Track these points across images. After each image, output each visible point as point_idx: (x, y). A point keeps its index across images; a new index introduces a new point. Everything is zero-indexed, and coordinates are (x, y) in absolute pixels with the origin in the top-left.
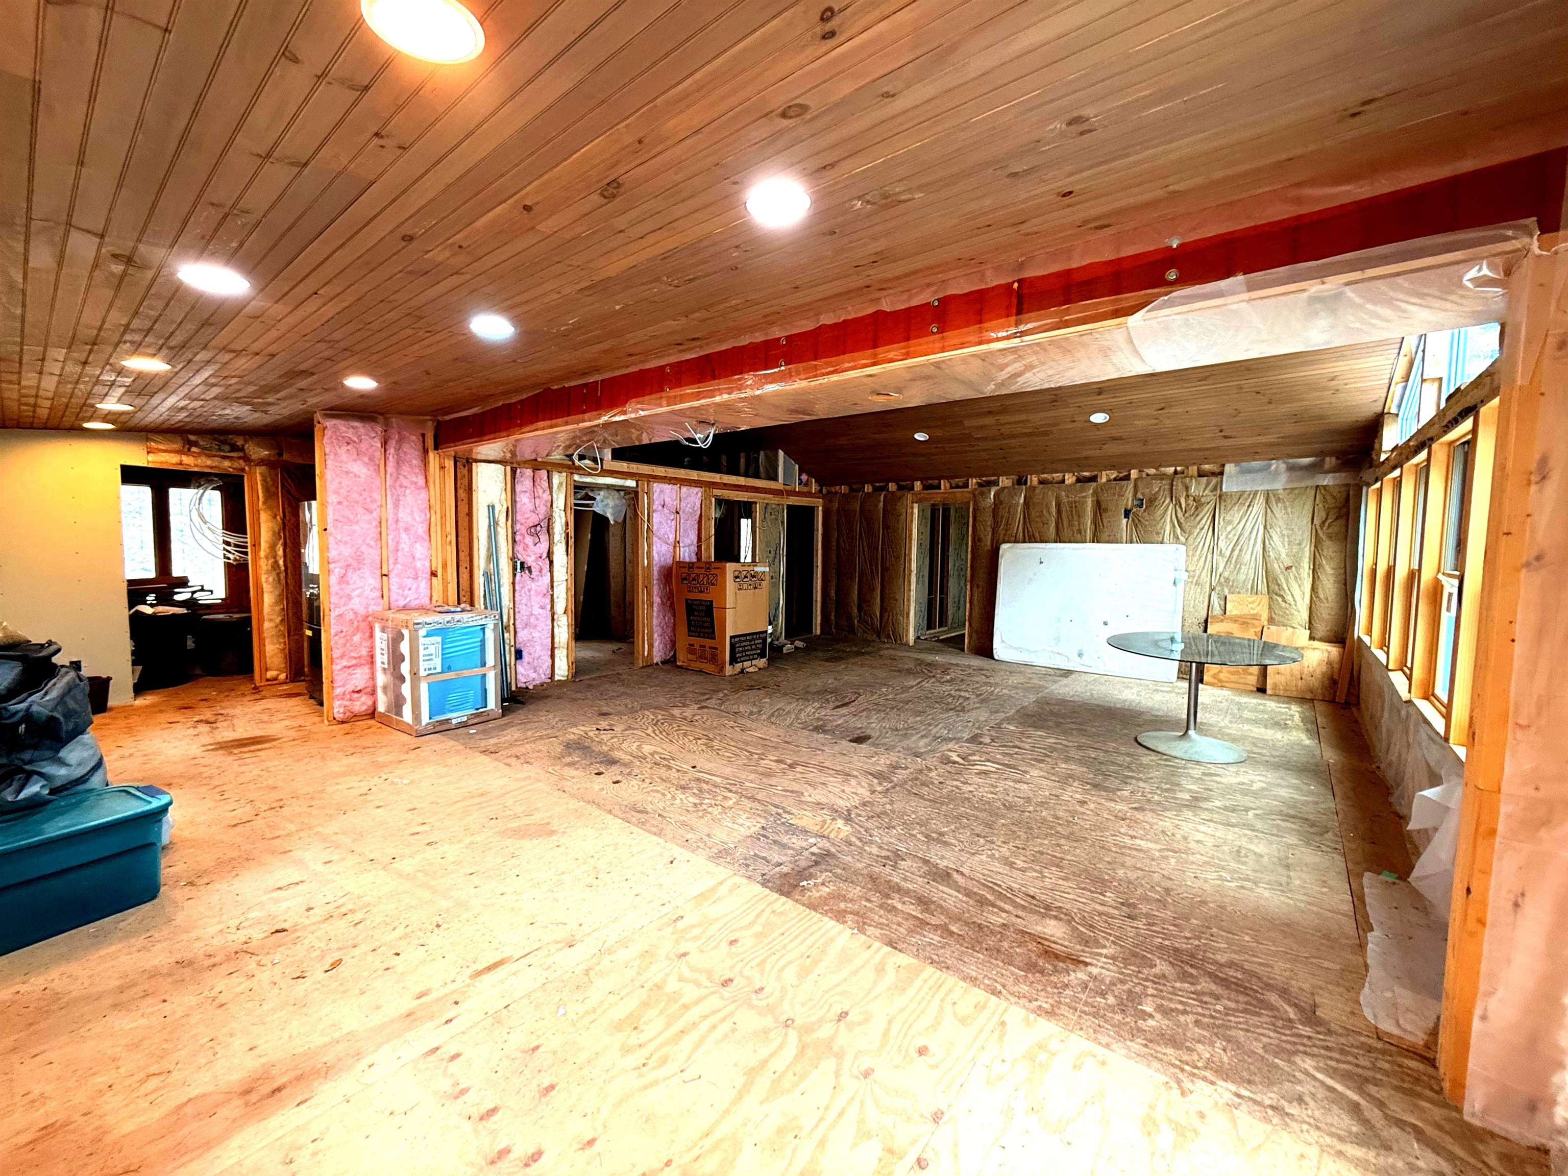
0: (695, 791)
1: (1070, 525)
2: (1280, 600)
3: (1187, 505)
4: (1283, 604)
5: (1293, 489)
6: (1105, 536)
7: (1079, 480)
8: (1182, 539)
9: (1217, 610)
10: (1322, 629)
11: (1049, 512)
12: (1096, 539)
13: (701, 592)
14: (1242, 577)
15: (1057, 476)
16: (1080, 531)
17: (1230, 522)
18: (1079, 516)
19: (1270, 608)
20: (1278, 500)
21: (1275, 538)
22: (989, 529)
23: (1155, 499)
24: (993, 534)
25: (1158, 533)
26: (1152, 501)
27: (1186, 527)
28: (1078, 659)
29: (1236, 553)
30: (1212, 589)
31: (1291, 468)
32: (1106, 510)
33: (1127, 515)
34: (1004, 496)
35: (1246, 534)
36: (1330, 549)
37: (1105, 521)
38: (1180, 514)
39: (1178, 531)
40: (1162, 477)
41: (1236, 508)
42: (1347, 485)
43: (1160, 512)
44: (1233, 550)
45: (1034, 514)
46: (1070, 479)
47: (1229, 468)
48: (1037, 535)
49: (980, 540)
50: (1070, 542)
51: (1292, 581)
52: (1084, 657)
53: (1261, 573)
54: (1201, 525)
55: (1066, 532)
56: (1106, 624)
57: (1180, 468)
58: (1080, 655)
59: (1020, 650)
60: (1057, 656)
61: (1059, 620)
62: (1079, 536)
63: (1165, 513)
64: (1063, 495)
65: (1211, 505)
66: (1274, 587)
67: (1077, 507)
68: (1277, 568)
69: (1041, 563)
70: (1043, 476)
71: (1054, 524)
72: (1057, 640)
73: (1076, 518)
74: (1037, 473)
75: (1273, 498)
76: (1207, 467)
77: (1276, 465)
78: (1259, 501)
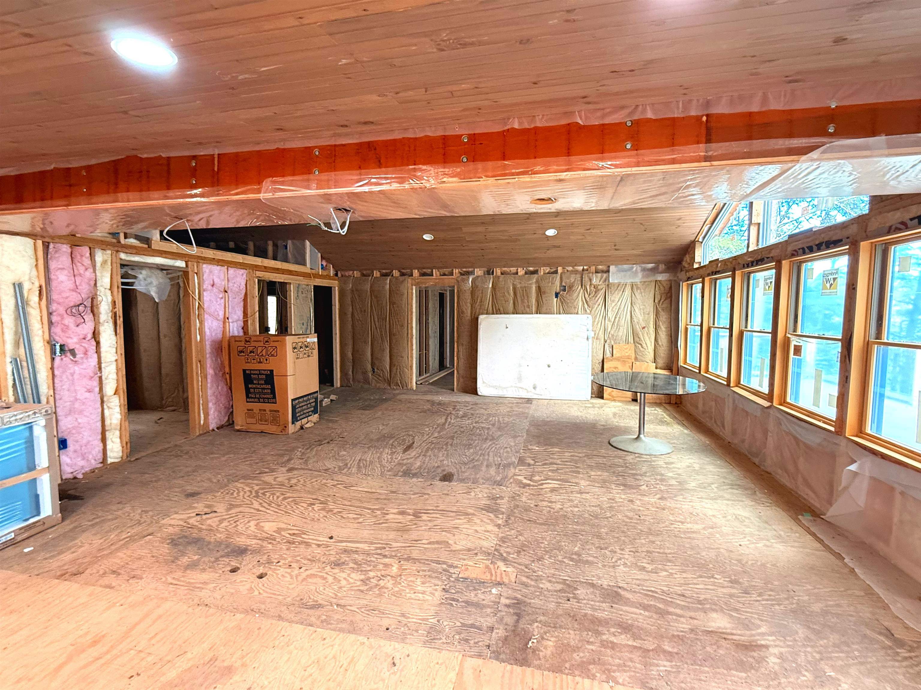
0: (352, 565)
1: (522, 302)
2: (640, 346)
3: (591, 290)
4: (642, 349)
5: (644, 282)
6: (544, 309)
7: (526, 273)
8: (588, 311)
9: (608, 354)
10: (661, 362)
11: (509, 294)
12: (538, 311)
13: (260, 362)
14: (620, 334)
15: (513, 270)
16: (528, 307)
17: (613, 301)
18: (528, 297)
19: (635, 352)
20: (638, 288)
21: (637, 310)
22: (469, 305)
23: (573, 286)
24: (472, 309)
25: (575, 308)
26: (571, 287)
27: (590, 304)
28: (533, 390)
29: (617, 319)
30: (606, 342)
31: (644, 270)
32: (544, 293)
33: (557, 296)
34: (479, 283)
35: (622, 308)
36: (664, 317)
37: (544, 300)
38: (587, 296)
39: (586, 306)
40: (576, 272)
41: (616, 292)
42: (670, 280)
43: (575, 295)
44: (615, 318)
45: (498, 294)
46: (521, 272)
47: (612, 268)
48: (502, 309)
49: (463, 312)
50: (523, 314)
51: (645, 335)
52: (537, 389)
53: (630, 331)
54: (598, 303)
55: (520, 307)
56: (549, 366)
57: (585, 267)
58: (535, 388)
59: (495, 387)
60: (520, 389)
61: (520, 366)
62: (528, 310)
63: (578, 295)
64: (517, 282)
65: (603, 290)
66: (637, 339)
67: (526, 290)
68: (638, 328)
69: (507, 328)
70: (504, 269)
71: (512, 302)
72: (520, 379)
73: (526, 298)
74: (500, 267)
75: (635, 287)
76: (601, 267)
77: (636, 268)
78: (628, 289)
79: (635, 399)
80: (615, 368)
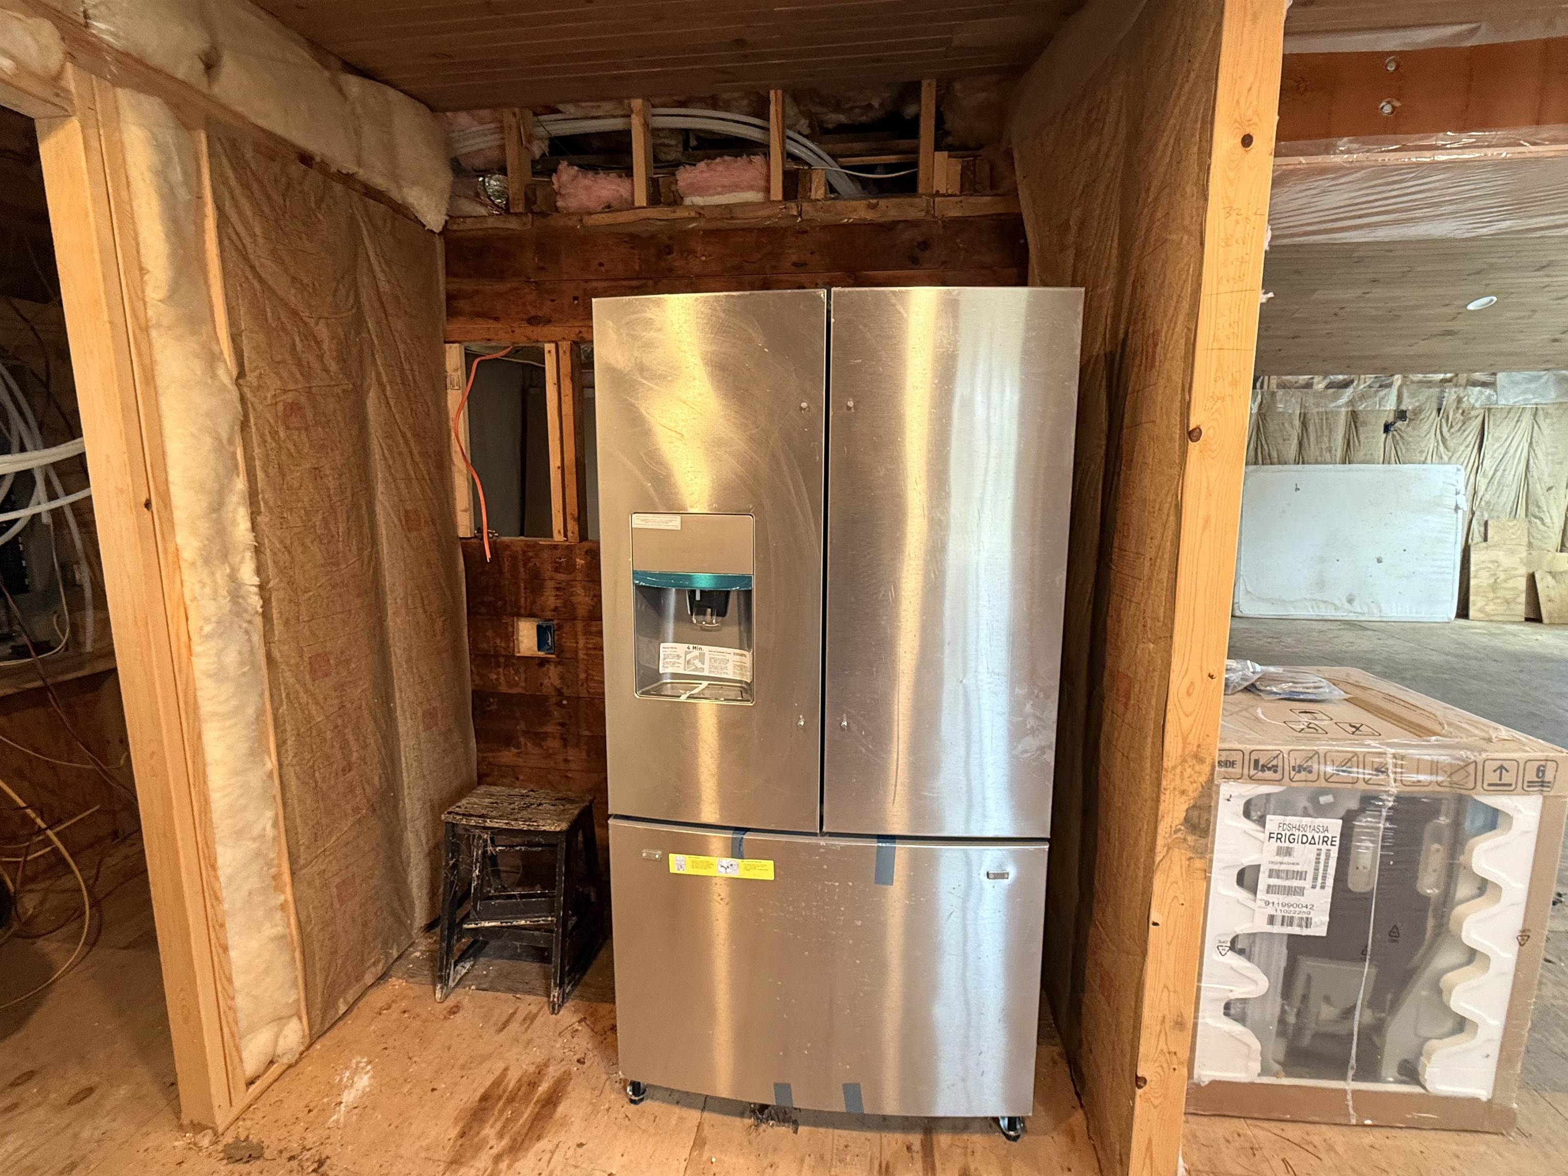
1: (1318, 441)
2: (1538, 522)
3: (1454, 419)
4: (1541, 527)
5: (1561, 403)
6: (1361, 455)
7: (1329, 386)
8: (1446, 458)
9: (1477, 537)
11: (1292, 424)
12: (1346, 459)
14: (1503, 499)
15: (1303, 379)
16: (1329, 450)
17: (1498, 439)
18: (1330, 431)
19: (1529, 532)
20: (1547, 415)
21: (1540, 455)
23: (1421, 411)
25: (1421, 452)
26: (1417, 412)
27: (1450, 444)
28: (1347, 606)
29: (1499, 474)
30: (1473, 513)
32: (1365, 424)
33: (1386, 431)
35: (1512, 451)
37: (1362, 437)
38: (1445, 429)
39: (1441, 448)
40: (1430, 384)
41: (1505, 423)
43: (1426, 427)
44: (1496, 471)
46: (1320, 384)
47: (1501, 377)
48: (1274, 454)
50: (1317, 462)
51: (1552, 502)
52: (1355, 603)
53: (1523, 496)
54: (1466, 443)
55: (1312, 450)
56: (1379, 561)
57: (1449, 375)
58: (1350, 601)
59: (1272, 601)
60: (1322, 605)
61: (1322, 560)
62: (1327, 456)
63: (1430, 428)
64: (1310, 401)
65: (1480, 419)
66: (1533, 509)
67: (1328, 418)
68: (1538, 489)
69: (1297, 489)
70: (1285, 378)
71: (1296, 441)
72: (1321, 584)
73: (1326, 432)
74: (1278, 374)
75: (1540, 412)
76: (1478, 376)
77: (1546, 376)
78: (1527, 418)
79: (1534, 617)
80: (1493, 562)
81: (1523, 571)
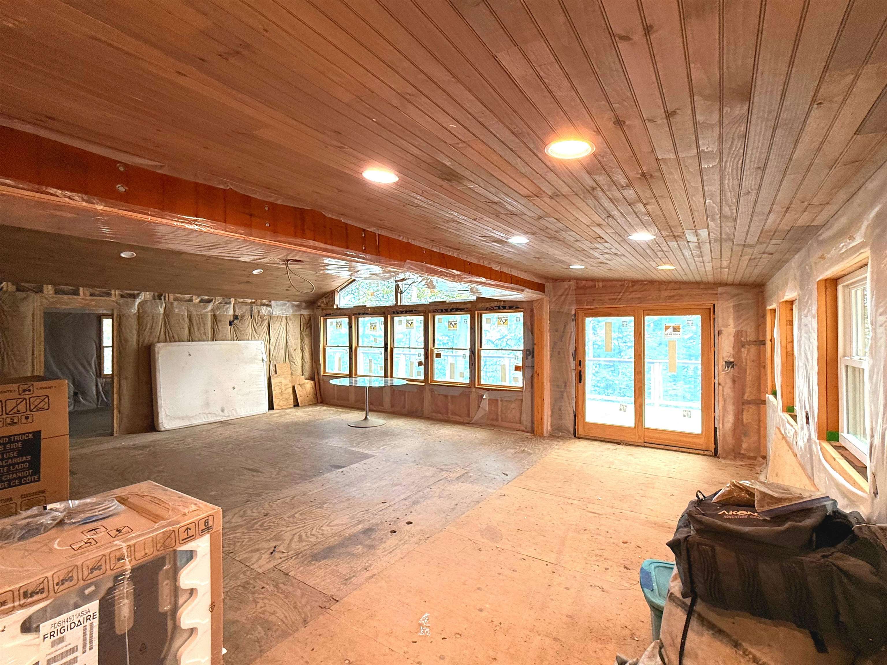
1: (199, 330)
2: (293, 363)
3: (258, 320)
5: (294, 315)
6: (220, 336)
7: (202, 301)
8: (257, 338)
9: (273, 372)
10: (307, 374)
11: (184, 320)
12: (214, 338)
14: (280, 355)
15: (187, 296)
16: (205, 334)
17: (275, 329)
18: (204, 325)
19: (291, 368)
20: (290, 320)
21: (290, 336)
23: (244, 316)
25: (246, 335)
26: (243, 316)
27: (257, 331)
28: (221, 413)
29: (277, 344)
30: (270, 362)
31: (293, 306)
32: (220, 321)
33: (230, 325)
34: (148, 308)
35: (280, 335)
36: (307, 341)
37: (220, 327)
38: (255, 325)
39: (255, 333)
40: (246, 303)
41: (277, 322)
42: (311, 315)
43: (247, 323)
44: (276, 342)
45: (173, 322)
46: (196, 300)
47: (273, 302)
48: (176, 337)
50: (199, 341)
51: (296, 354)
52: (225, 411)
53: (287, 353)
54: (264, 331)
55: (197, 334)
56: (234, 388)
57: (253, 300)
58: (223, 411)
59: (182, 418)
60: (209, 416)
61: (207, 392)
62: (204, 337)
63: (249, 324)
64: (192, 308)
65: (267, 320)
66: (291, 358)
67: (202, 317)
68: (291, 350)
69: (190, 355)
70: (177, 295)
71: (187, 329)
72: (207, 405)
73: (202, 325)
74: (174, 293)
75: (288, 319)
76: (264, 301)
77: (288, 304)
78: (284, 320)
79: (296, 405)
80: (280, 383)
81: (290, 385)
